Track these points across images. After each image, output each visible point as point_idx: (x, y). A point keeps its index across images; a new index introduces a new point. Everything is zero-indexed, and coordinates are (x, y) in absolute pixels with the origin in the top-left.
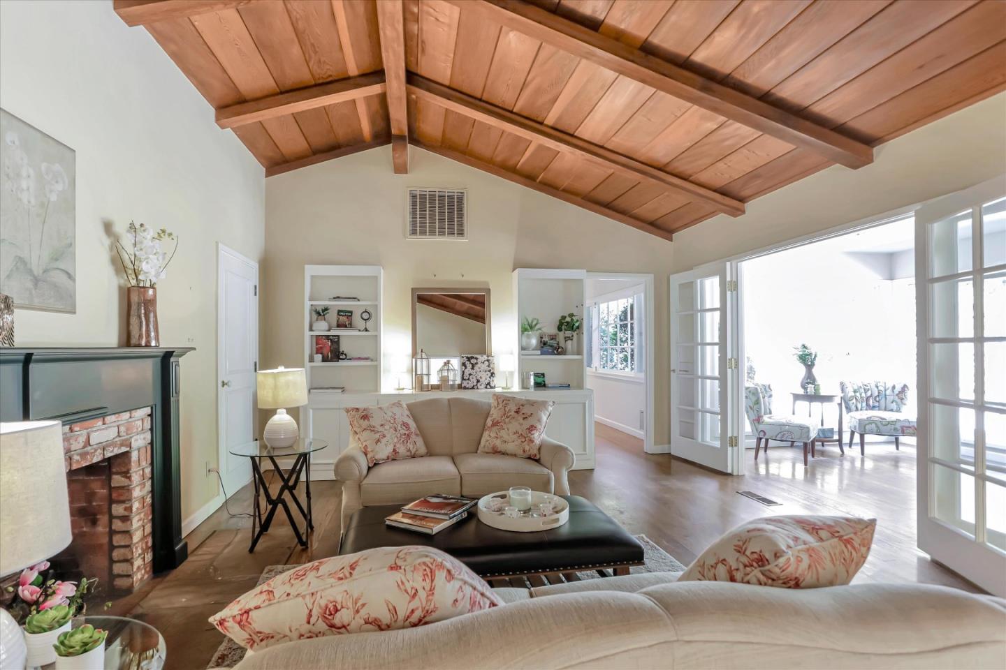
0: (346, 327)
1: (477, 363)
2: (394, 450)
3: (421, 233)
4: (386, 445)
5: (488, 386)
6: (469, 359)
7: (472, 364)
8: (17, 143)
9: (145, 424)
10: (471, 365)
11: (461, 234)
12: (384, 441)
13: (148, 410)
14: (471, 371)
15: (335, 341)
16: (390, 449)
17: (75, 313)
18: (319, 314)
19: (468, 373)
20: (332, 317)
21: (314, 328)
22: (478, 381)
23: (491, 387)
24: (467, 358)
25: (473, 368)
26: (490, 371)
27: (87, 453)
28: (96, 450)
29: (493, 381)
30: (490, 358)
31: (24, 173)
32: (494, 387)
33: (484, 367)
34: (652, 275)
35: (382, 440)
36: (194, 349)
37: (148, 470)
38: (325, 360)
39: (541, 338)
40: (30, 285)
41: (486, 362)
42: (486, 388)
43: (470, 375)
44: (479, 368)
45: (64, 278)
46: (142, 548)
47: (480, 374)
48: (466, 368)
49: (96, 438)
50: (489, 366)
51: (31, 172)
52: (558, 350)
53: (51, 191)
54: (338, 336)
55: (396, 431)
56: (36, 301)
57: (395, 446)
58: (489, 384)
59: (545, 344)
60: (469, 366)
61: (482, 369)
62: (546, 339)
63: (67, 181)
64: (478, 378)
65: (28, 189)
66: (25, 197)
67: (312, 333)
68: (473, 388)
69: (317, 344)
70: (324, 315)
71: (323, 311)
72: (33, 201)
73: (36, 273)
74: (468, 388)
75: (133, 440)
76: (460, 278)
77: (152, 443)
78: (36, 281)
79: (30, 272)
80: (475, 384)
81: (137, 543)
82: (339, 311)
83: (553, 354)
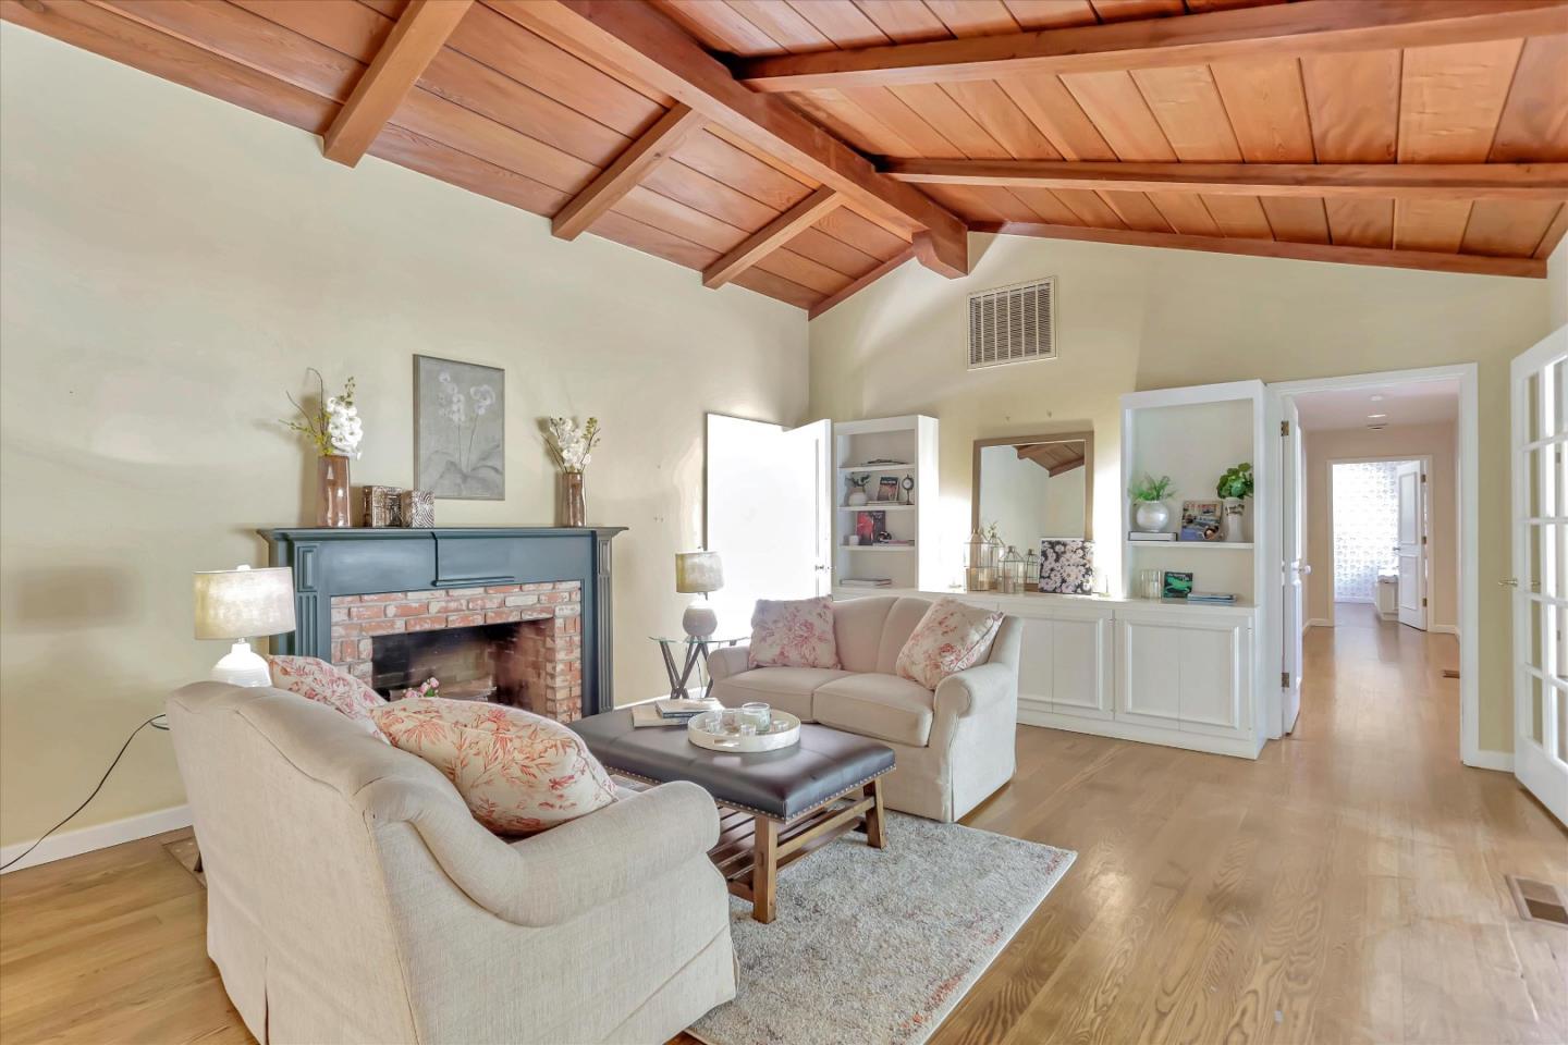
0: (888, 499)
1: (1064, 552)
2: (782, 653)
3: (987, 359)
4: (771, 645)
5: (1079, 590)
6: (1053, 545)
7: (1057, 553)
8: (449, 379)
9: (573, 596)
10: (1054, 555)
11: (1045, 349)
12: (769, 640)
13: (578, 584)
14: (1054, 565)
15: (880, 518)
16: (776, 651)
17: (503, 499)
18: (856, 483)
19: (1050, 567)
20: (874, 486)
21: (850, 502)
22: (1064, 581)
23: (1084, 592)
24: (1050, 543)
25: (1057, 560)
26: (1084, 565)
27: (503, 613)
28: (512, 611)
29: (1088, 581)
30: (1087, 544)
31: (455, 399)
32: (1089, 592)
33: (1076, 558)
34: (1475, 365)
35: (768, 639)
36: (627, 529)
37: (577, 639)
38: (862, 542)
39: (1185, 510)
40: (459, 481)
41: (1080, 551)
42: (1075, 592)
43: (1052, 570)
44: (1068, 560)
45: (493, 473)
46: (568, 706)
47: (1068, 570)
48: (1046, 558)
49: (511, 601)
50: (1083, 557)
51: (462, 398)
52: (1216, 532)
53: (480, 407)
54: (884, 512)
55: (790, 630)
56: (464, 493)
57: (783, 648)
58: (1080, 586)
59: (1190, 521)
60: (1051, 555)
61: (1072, 562)
62: (1194, 512)
63: (494, 396)
64: (1065, 575)
65: (459, 410)
66: (455, 417)
67: (847, 509)
68: (1054, 591)
69: (859, 522)
70: (863, 486)
71: (863, 479)
72: (463, 418)
73: (465, 471)
74: (1046, 591)
75: (557, 609)
76: (1046, 419)
77: (581, 615)
78: (465, 477)
79: (460, 471)
80: (1058, 584)
81: (563, 700)
82: (883, 479)
83: (1207, 538)
